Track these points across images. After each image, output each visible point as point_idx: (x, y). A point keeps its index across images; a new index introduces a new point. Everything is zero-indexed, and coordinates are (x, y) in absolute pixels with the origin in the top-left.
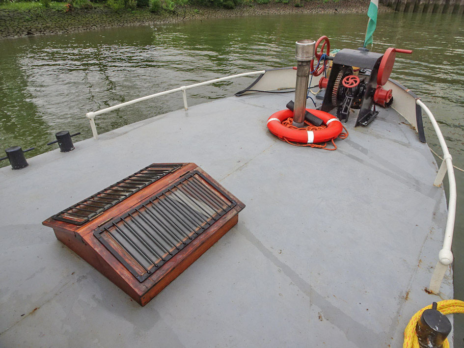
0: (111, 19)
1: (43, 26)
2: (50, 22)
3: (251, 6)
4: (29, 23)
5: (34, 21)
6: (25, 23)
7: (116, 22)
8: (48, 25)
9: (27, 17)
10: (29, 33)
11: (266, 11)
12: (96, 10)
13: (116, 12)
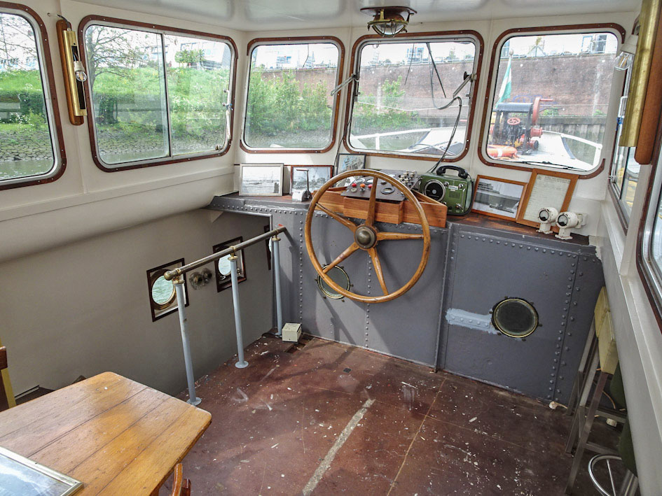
0: (123, 144)
1: (34, 150)
2: (44, 146)
3: (296, 133)
4: (16, 146)
5: (22, 145)
6: (10, 147)
7: (131, 147)
8: (41, 149)
9: (13, 140)
10: (15, 159)
11: (315, 138)
12: (103, 134)
13: (130, 137)
